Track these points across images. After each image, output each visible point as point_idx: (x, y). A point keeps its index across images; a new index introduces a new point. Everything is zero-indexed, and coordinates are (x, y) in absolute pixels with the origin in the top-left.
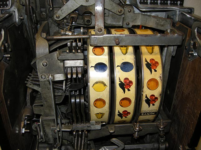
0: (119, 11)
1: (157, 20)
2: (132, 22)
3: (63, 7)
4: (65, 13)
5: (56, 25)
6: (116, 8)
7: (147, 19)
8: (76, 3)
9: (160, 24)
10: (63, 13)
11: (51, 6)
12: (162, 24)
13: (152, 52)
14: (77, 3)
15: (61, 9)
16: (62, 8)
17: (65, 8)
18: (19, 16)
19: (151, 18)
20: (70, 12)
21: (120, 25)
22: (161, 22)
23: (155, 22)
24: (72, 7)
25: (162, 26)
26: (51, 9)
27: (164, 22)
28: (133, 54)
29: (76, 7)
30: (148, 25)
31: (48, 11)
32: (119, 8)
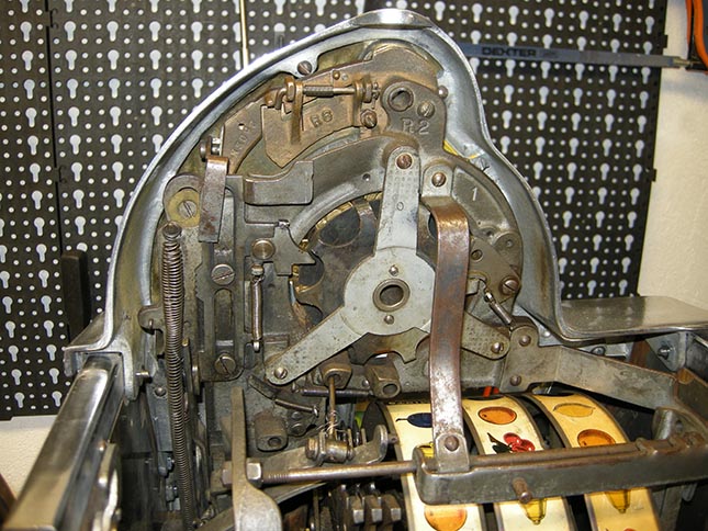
0: (492, 349)
1: (622, 374)
2: (531, 373)
3: (303, 342)
4: (306, 360)
5: (269, 394)
6: (484, 338)
7: (582, 365)
8: (350, 327)
9: (630, 385)
10: (301, 360)
11: (254, 336)
12: (639, 385)
13: (627, 505)
14: (353, 329)
15: (296, 348)
16: (299, 345)
17: (308, 346)
18: (136, 369)
19: (599, 365)
20: (323, 356)
21: (489, 382)
22: (636, 381)
23: (613, 378)
24: (333, 342)
25: (640, 392)
26: (257, 345)
27: (646, 380)
28: (565, 519)
29: (349, 340)
30: (588, 386)
31: (241, 350)
32: (495, 337)
